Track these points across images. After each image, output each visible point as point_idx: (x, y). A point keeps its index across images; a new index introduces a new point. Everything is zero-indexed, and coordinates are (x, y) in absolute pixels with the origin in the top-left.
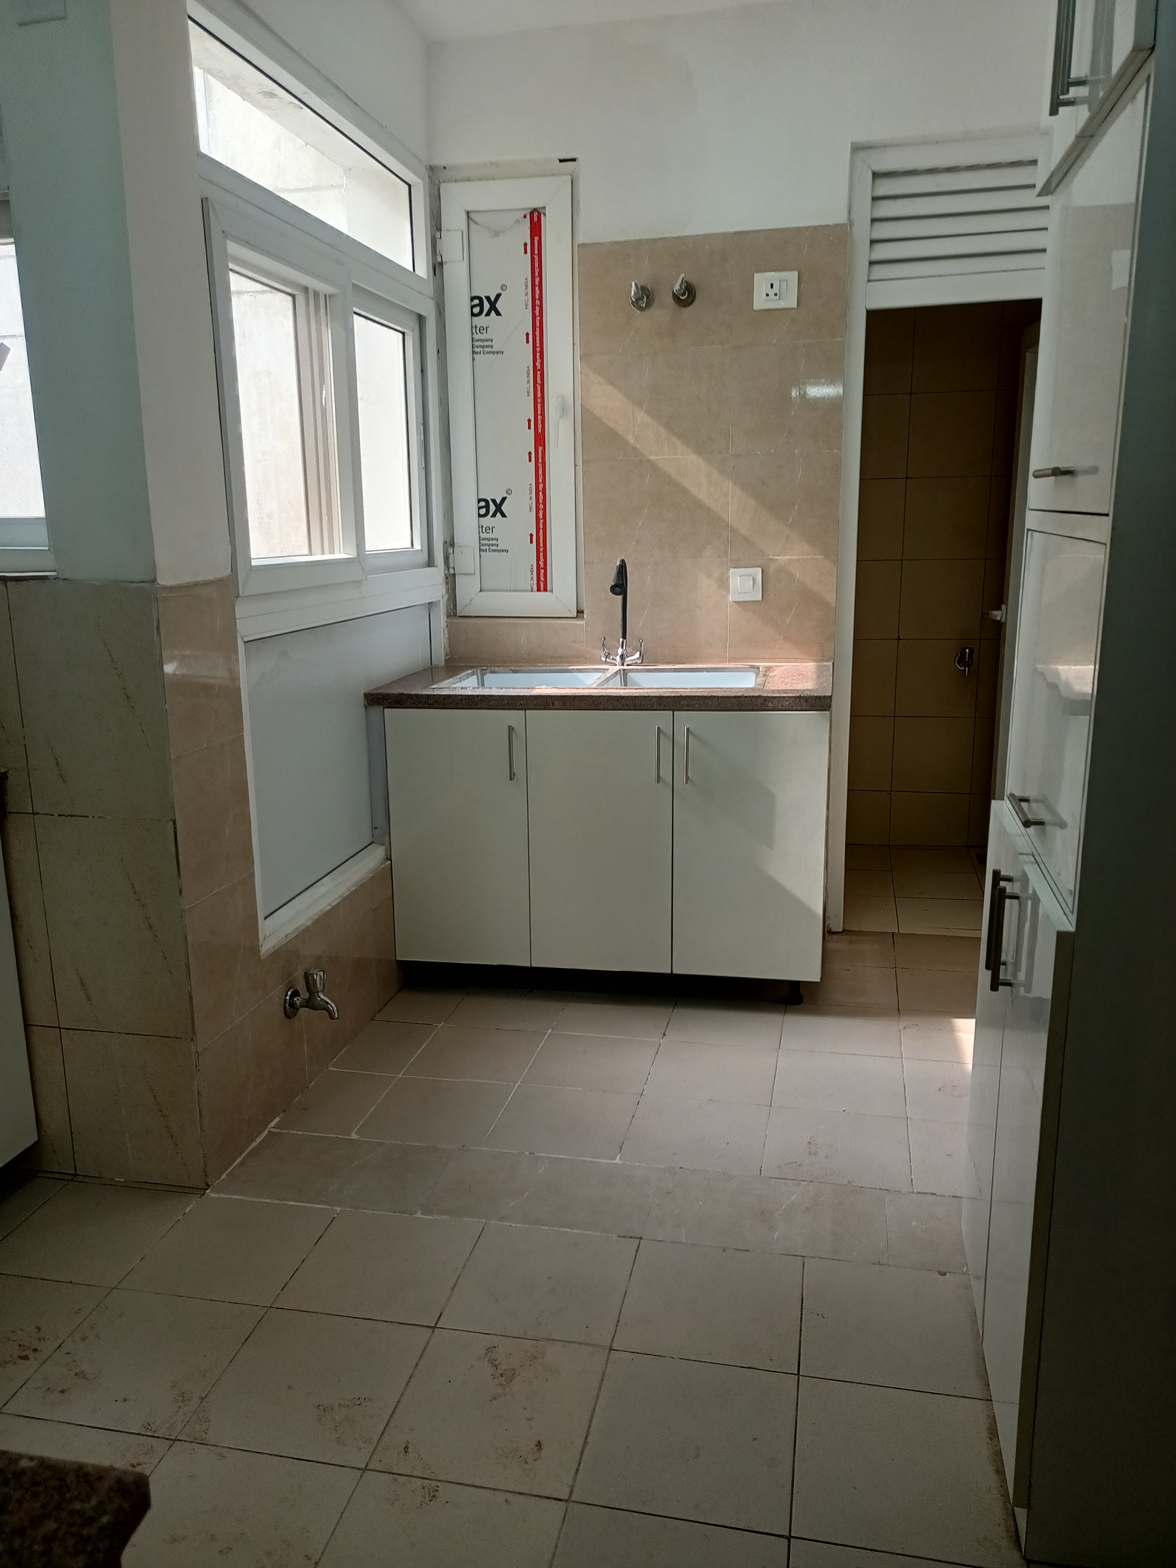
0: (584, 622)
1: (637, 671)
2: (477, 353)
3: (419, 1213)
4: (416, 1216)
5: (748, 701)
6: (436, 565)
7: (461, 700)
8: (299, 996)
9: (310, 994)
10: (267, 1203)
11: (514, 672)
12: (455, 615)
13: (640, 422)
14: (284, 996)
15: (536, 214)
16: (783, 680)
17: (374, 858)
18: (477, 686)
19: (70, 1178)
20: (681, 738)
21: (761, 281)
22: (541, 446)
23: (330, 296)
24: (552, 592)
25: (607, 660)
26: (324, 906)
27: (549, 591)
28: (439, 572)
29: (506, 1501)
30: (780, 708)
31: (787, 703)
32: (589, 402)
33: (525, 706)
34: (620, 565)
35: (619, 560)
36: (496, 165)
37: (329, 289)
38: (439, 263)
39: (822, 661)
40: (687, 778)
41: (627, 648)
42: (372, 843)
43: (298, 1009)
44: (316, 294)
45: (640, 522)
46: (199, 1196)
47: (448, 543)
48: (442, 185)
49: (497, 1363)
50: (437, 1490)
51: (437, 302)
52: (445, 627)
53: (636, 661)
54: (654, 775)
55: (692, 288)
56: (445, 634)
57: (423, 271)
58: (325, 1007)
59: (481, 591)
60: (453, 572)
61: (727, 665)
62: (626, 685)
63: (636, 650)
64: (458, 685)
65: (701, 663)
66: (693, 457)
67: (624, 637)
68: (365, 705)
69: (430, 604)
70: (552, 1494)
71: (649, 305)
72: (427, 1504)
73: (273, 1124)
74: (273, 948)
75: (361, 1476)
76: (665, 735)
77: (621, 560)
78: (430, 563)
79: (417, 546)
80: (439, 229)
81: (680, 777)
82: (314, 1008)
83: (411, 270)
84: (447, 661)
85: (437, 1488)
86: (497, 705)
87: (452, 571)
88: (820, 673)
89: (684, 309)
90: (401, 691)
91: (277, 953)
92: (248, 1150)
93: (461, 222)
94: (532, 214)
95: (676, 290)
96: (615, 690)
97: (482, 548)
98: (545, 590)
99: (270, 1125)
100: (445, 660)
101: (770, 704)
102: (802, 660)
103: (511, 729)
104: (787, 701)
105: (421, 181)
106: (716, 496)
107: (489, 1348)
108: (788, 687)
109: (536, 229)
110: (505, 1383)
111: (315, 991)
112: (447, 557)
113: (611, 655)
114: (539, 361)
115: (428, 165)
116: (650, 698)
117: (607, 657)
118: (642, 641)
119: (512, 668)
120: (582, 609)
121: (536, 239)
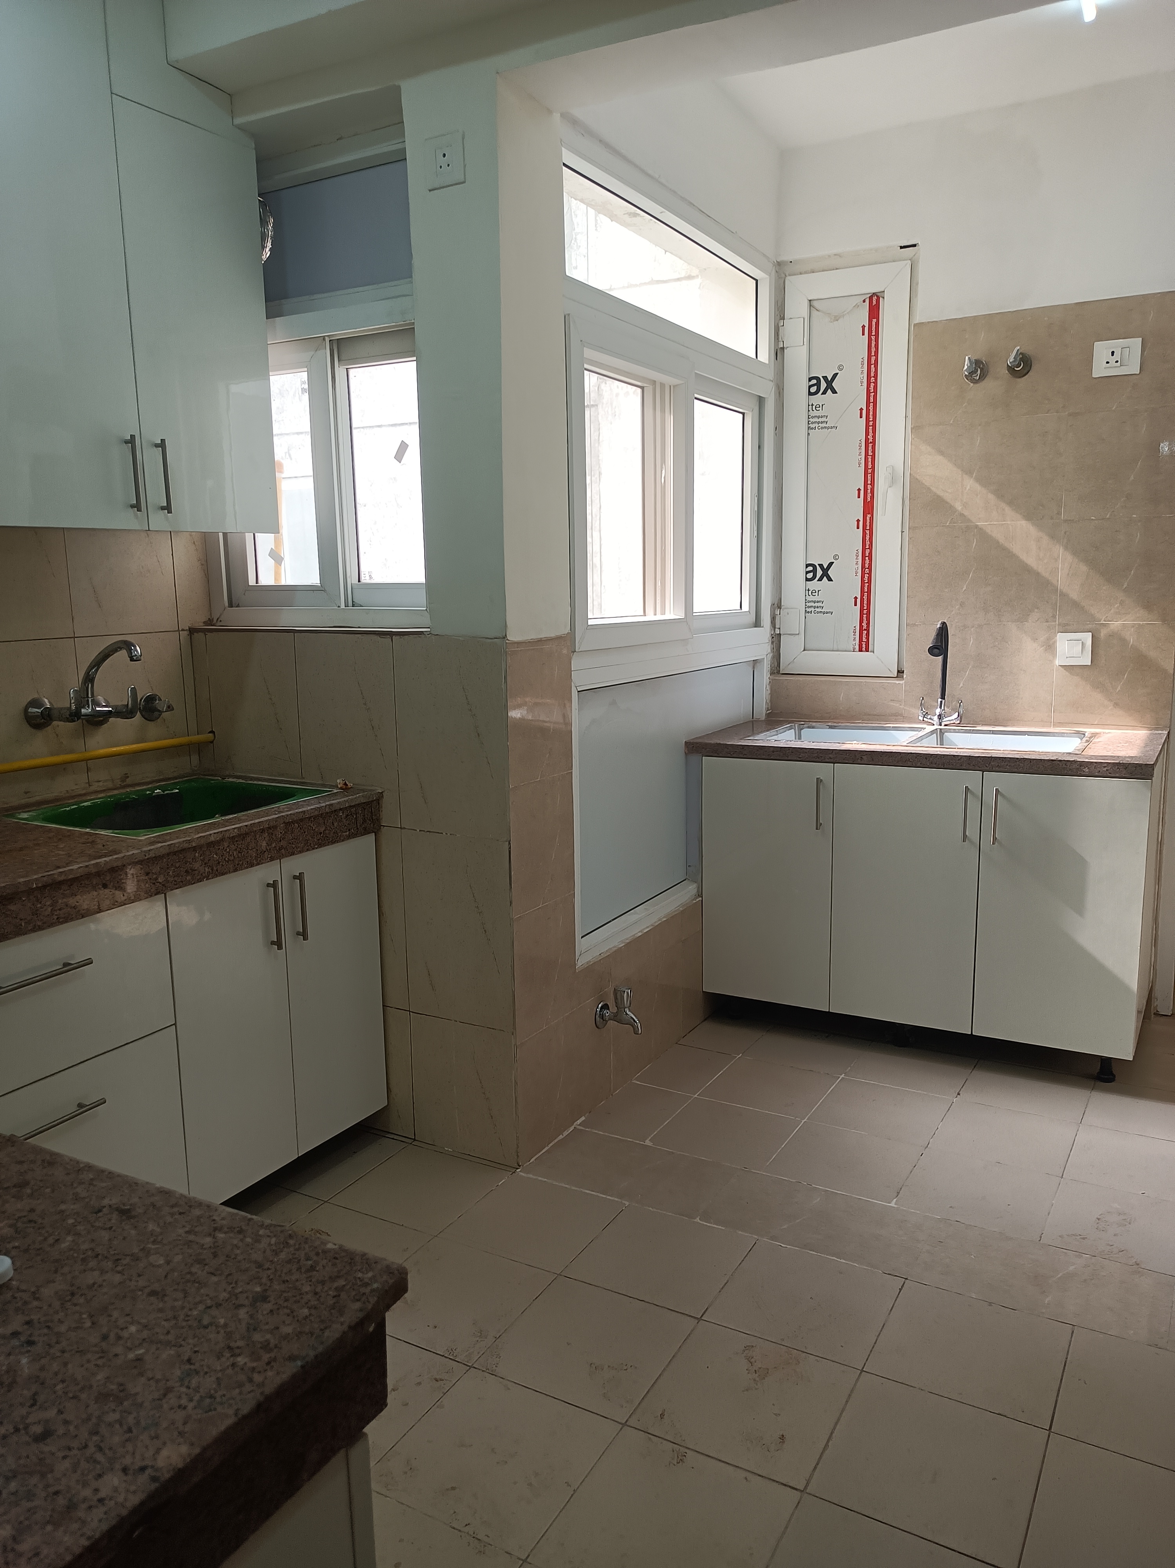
0: (904, 682)
1: (955, 731)
2: (812, 429)
3: (698, 1219)
4: (696, 1220)
5: (1062, 765)
6: (762, 626)
7: (773, 752)
8: (609, 1010)
9: (618, 1009)
10: (567, 1188)
11: (831, 727)
12: (778, 672)
13: (969, 489)
14: (595, 1009)
15: (875, 298)
16: (1106, 746)
17: (685, 894)
18: (794, 739)
19: (410, 1141)
20: (990, 798)
21: (1102, 350)
22: (870, 514)
23: (674, 386)
24: (874, 652)
25: (925, 719)
26: (636, 931)
27: (871, 652)
28: (764, 633)
29: (746, 1478)
30: (1097, 774)
31: (1105, 769)
32: (918, 471)
33: (834, 760)
34: (940, 627)
35: (940, 622)
36: (840, 257)
37: (674, 381)
38: (781, 348)
39: (1156, 729)
40: (995, 839)
41: (946, 709)
42: (685, 880)
43: (607, 1021)
44: (662, 385)
45: (965, 586)
46: (511, 1173)
47: (776, 605)
48: (788, 278)
49: (753, 1360)
50: (685, 1456)
51: (777, 384)
52: (768, 684)
53: (954, 721)
54: (961, 834)
55: (1028, 358)
56: (767, 690)
57: (764, 356)
58: (631, 1023)
59: (804, 650)
60: (779, 633)
61: (1051, 730)
62: (942, 744)
63: (954, 710)
64: (775, 737)
65: (1023, 726)
66: (1024, 523)
67: (943, 697)
68: (685, 752)
69: (755, 662)
70: (787, 1482)
71: (983, 377)
72: (674, 1465)
73: (579, 1122)
74: (588, 963)
75: (621, 1429)
76: (972, 793)
77: (941, 623)
78: (757, 624)
79: (746, 608)
80: (783, 318)
81: (987, 837)
82: (620, 1022)
83: (755, 358)
84: (768, 715)
85: (685, 1454)
86: (807, 758)
87: (777, 632)
88: (1150, 741)
89: (1019, 380)
90: (718, 742)
91: (590, 969)
92: (556, 1141)
93: (803, 310)
94: (871, 298)
95: (1010, 363)
96: (930, 747)
97: (808, 610)
98: (867, 650)
99: (576, 1122)
100: (766, 714)
101: (1086, 770)
102: (1134, 727)
103: (819, 781)
104: (1105, 767)
105: (767, 276)
106: (1045, 561)
107: (747, 1346)
108: (1109, 754)
109: (874, 311)
110: (757, 1379)
111: (622, 1006)
112: (774, 618)
113: (929, 715)
114: (871, 434)
115: (775, 262)
116: (959, 757)
117: (924, 717)
118: (961, 702)
119: (830, 724)
120: (903, 670)
121: (874, 320)
